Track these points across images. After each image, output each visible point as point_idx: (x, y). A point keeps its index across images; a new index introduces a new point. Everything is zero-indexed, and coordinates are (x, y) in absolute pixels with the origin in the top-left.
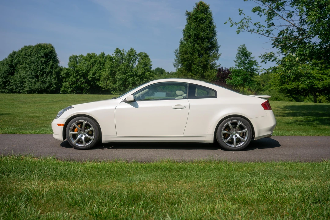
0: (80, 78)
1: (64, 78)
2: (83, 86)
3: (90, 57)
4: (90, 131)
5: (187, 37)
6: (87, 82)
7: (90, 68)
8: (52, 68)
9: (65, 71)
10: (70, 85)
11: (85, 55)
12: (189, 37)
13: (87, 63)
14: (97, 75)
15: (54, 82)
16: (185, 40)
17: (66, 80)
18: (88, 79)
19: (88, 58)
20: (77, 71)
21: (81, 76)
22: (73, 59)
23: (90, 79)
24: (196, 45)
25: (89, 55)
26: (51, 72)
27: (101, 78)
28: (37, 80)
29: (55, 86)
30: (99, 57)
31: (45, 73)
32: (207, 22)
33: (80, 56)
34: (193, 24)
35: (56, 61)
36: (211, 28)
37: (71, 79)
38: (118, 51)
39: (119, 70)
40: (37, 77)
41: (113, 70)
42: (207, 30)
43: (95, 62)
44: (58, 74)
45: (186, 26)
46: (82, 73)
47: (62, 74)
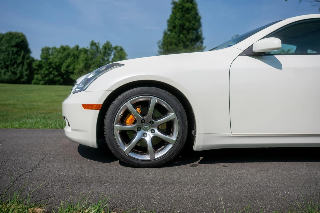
0: (53, 71)
1: (35, 70)
2: (56, 79)
3: (64, 49)
4: (165, 123)
5: (171, 28)
6: (60, 74)
7: (64, 61)
8: (24, 58)
9: (37, 63)
10: (43, 78)
11: (58, 47)
12: (174, 27)
13: (60, 55)
14: (71, 68)
15: (25, 73)
16: (169, 30)
17: (38, 73)
18: (61, 72)
19: (62, 50)
20: (50, 64)
21: (54, 68)
22: (46, 51)
23: (63, 72)
24: (181, 36)
25: (62, 47)
26: (22, 63)
27: (75, 71)
28: (6, 70)
29: (26, 78)
30: (73, 49)
31: (16, 63)
32: (193, 13)
33: (52, 48)
34: (178, 14)
35: (28, 51)
36: (197, 19)
37: (44, 71)
38: (93, 44)
39: (94, 63)
40: (7, 67)
41: (88, 63)
42: (193, 20)
43: (69, 54)
44: (30, 65)
45: (171, 16)
46: (55, 65)
47: (34, 65)
